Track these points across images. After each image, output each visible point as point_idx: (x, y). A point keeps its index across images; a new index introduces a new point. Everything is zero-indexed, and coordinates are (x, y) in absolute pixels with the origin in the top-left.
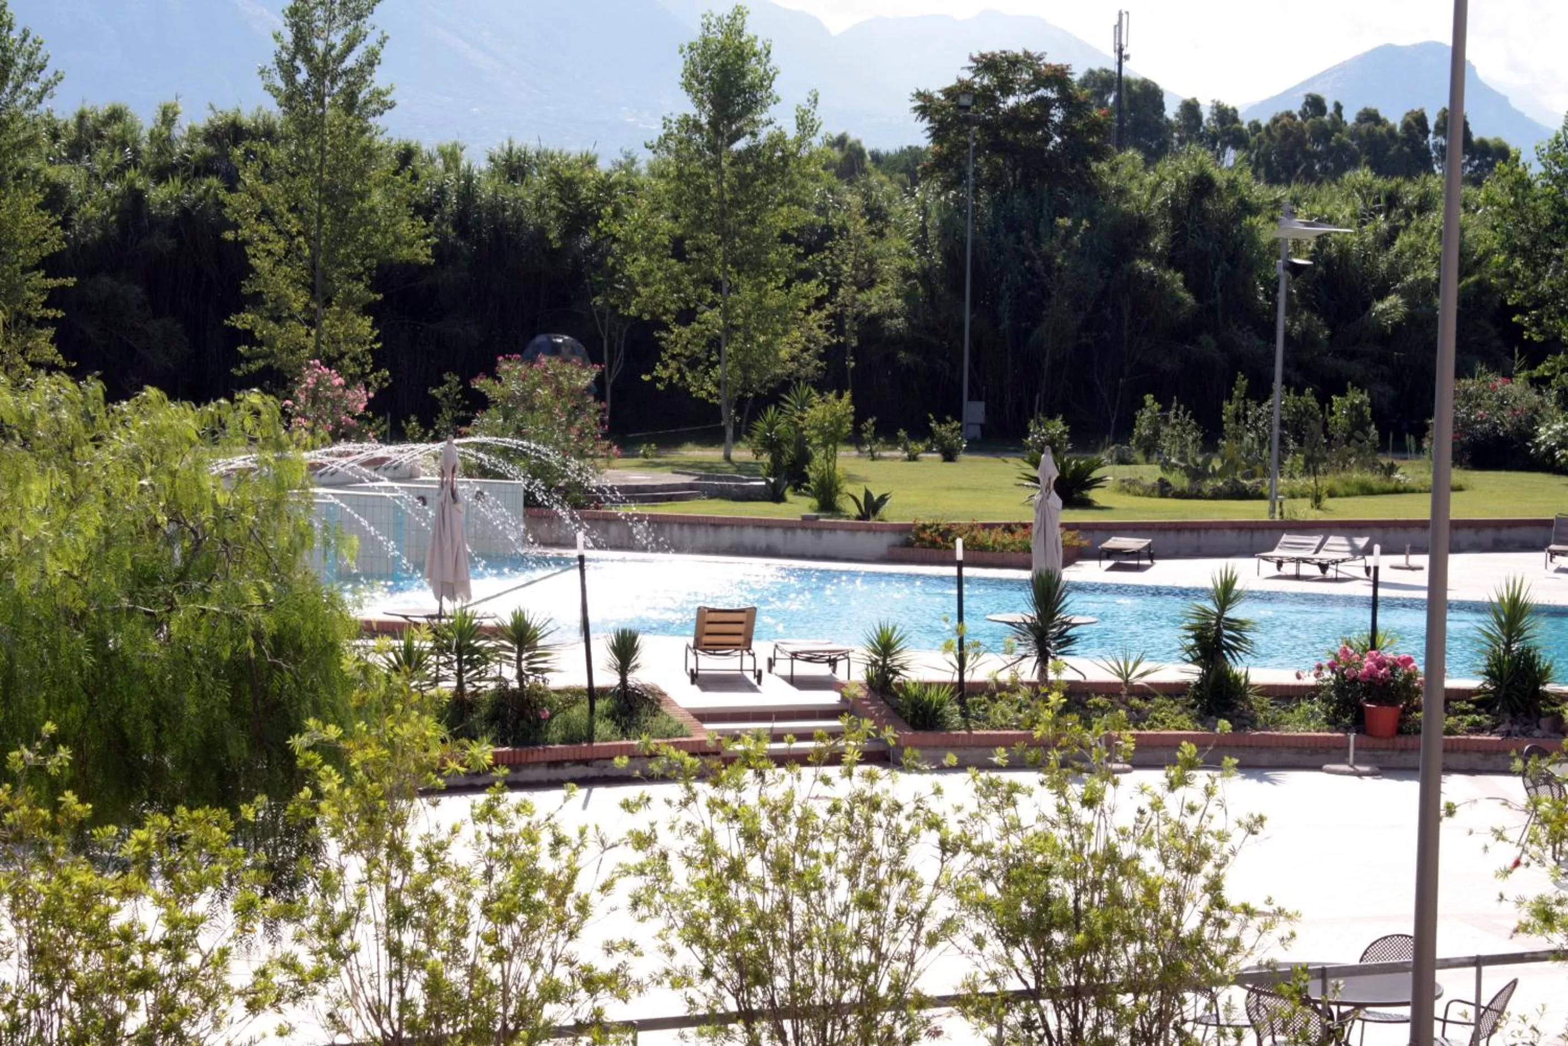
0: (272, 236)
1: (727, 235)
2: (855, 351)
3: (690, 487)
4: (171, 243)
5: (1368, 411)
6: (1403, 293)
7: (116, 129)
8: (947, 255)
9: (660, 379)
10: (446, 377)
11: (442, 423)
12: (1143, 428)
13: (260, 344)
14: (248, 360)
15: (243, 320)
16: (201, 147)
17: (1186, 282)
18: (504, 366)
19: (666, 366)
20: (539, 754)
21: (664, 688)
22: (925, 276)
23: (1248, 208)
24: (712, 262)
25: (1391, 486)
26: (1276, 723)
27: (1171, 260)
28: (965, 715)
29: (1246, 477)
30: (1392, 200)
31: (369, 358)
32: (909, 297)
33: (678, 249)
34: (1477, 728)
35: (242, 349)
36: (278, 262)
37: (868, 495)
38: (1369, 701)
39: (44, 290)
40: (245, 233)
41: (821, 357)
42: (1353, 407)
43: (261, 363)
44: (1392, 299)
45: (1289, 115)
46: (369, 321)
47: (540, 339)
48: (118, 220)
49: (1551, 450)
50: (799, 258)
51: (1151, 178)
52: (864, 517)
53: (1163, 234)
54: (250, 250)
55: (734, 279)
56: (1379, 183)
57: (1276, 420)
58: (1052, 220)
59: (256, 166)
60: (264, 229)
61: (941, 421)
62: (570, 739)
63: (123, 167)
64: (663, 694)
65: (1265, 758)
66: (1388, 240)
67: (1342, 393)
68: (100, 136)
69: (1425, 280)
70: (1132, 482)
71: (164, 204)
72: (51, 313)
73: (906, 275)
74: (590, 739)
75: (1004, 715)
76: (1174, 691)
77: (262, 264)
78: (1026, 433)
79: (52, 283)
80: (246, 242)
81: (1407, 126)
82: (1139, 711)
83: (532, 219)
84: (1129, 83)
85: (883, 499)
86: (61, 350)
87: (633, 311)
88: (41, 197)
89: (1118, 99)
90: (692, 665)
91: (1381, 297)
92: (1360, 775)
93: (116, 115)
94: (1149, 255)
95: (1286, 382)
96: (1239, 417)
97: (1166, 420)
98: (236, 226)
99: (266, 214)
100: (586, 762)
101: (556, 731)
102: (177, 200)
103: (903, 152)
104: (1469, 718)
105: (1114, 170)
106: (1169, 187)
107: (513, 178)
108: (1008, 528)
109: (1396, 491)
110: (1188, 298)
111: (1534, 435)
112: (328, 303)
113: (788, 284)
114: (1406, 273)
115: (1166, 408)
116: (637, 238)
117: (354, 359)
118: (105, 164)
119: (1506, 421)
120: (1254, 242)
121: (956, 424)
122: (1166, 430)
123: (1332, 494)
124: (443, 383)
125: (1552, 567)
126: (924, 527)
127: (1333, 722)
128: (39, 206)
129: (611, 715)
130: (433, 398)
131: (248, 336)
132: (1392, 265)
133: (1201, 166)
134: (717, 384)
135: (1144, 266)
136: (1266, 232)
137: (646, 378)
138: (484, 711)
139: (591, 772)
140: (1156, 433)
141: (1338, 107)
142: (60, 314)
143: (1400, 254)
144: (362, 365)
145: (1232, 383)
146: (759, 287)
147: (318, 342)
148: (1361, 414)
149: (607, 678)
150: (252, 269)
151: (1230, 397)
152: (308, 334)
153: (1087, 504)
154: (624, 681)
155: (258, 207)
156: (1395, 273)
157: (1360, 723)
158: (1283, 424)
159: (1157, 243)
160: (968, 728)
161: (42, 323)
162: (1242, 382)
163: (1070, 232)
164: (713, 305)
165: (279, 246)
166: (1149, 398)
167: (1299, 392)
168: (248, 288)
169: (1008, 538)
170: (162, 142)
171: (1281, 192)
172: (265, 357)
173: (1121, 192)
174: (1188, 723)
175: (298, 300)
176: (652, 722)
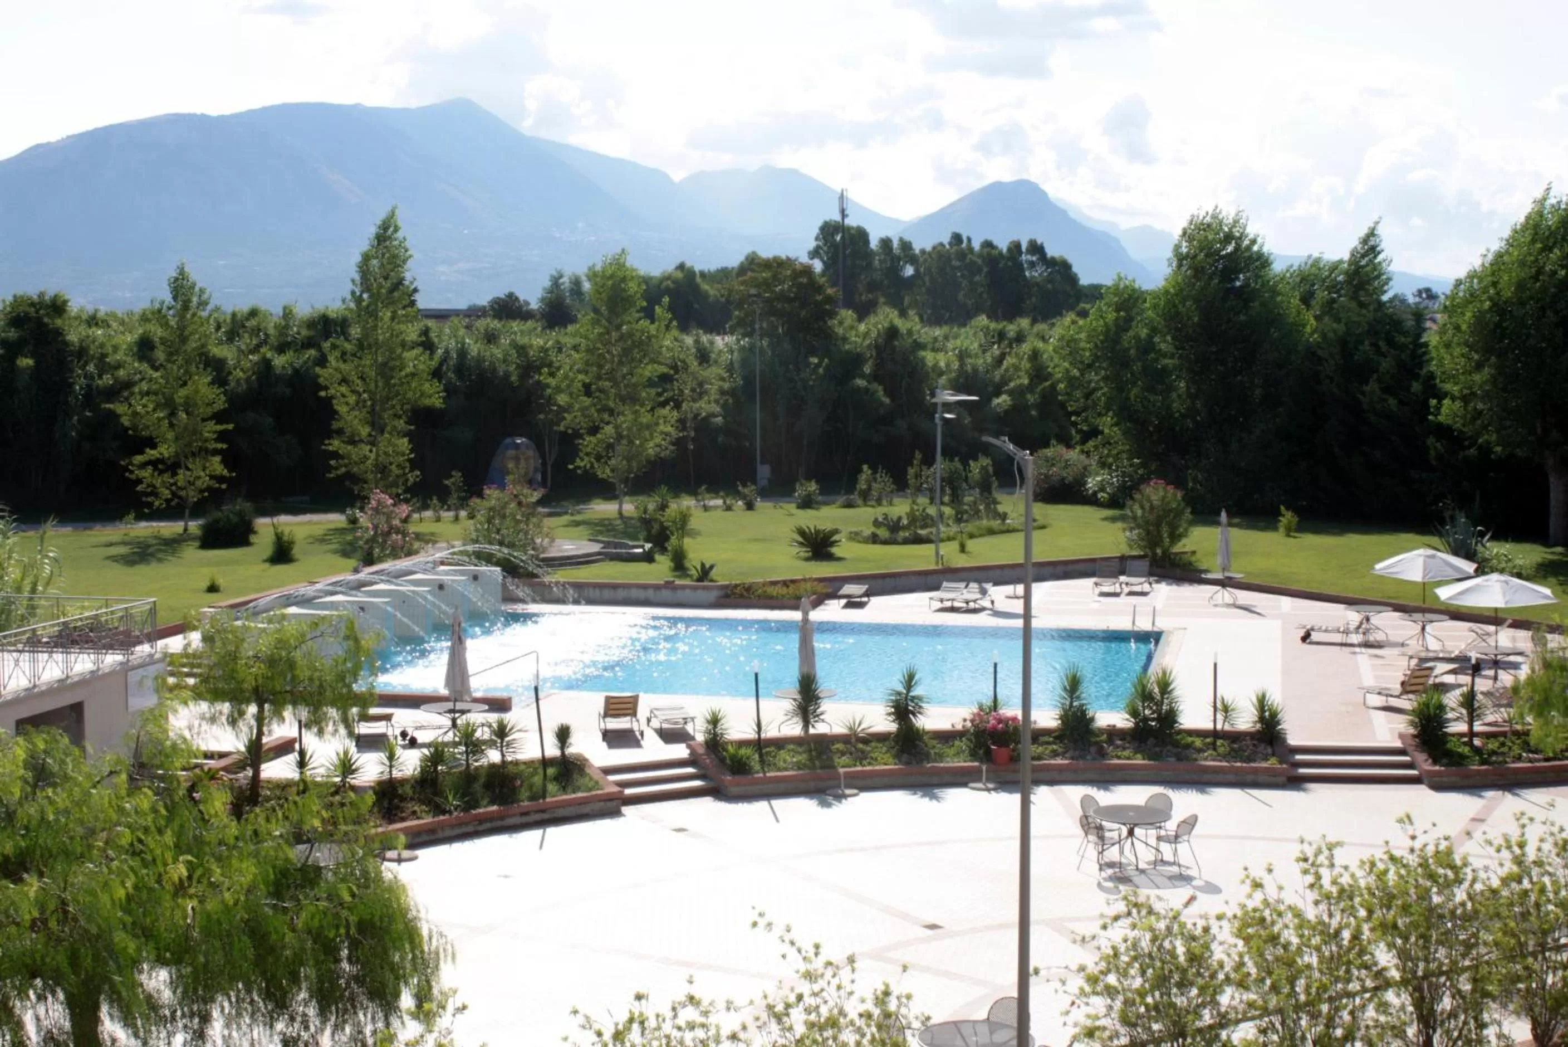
0: (348, 394)
1: (616, 384)
2: (693, 439)
3: (599, 554)
4: (288, 391)
5: (991, 469)
6: (1010, 393)
7: (253, 323)
8: (745, 378)
9: (579, 467)
10: (454, 473)
11: (452, 500)
12: (862, 485)
13: (342, 457)
14: (336, 469)
15: (335, 444)
16: (305, 332)
17: (885, 390)
18: (487, 492)
19: (582, 460)
20: (515, 808)
21: (587, 755)
22: (732, 392)
23: (919, 346)
24: (608, 399)
25: (1005, 528)
26: (940, 757)
27: (876, 377)
28: (762, 761)
29: (923, 527)
30: (1001, 335)
31: (408, 465)
32: (724, 406)
33: (587, 390)
34: (1055, 754)
35: (333, 462)
36: (353, 409)
37: (703, 565)
38: (994, 744)
39: (215, 432)
40: (332, 392)
41: (673, 444)
42: (983, 468)
43: (343, 470)
44: (1004, 397)
45: (942, 245)
46: (406, 440)
47: (508, 440)
48: (258, 379)
49: (1095, 493)
50: (659, 395)
51: (862, 327)
52: (700, 579)
53: (870, 363)
54: (334, 402)
55: (622, 408)
56: (993, 325)
57: (938, 475)
58: (806, 357)
59: (337, 353)
60: (343, 389)
61: (744, 485)
62: (533, 798)
63: (258, 346)
64: (586, 760)
65: (935, 780)
66: (1000, 360)
67: (976, 459)
68: (244, 326)
69: (1021, 385)
70: (856, 534)
71: (283, 367)
72: (219, 446)
73: (722, 392)
74: (544, 797)
75: (785, 761)
76: (881, 738)
77: (342, 409)
78: (795, 491)
79: (219, 428)
80: (332, 397)
81: (1009, 250)
82: (863, 752)
83: (501, 369)
84: (849, 228)
85: (712, 567)
86: (226, 466)
87: (562, 428)
88: (209, 378)
89: (843, 237)
90: (602, 726)
91: (998, 395)
92: (988, 790)
93: (253, 313)
94: (863, 376)
95: (944, 453)
96: (917, 476)
97: (875, 479)
98: (326, 388)
99: (344, 381)
100: (543, 811)
101: (524, 794)
102: (291, 364)
103: (718, 270)
104: (1051, 747)
105: (841, 323)
106: (874, 334)
107: (489, 342)
108: (785, 583)
109: (1008, 531)
110: (887, 400)
111: (1085, 483)
112: (382, 432)
113: (652, 409)
114: (1010, 380)
115: (875, 472)
116: (564, 385)
117: (399, 466)
118: (247, 345)
119: (1069, 475)
120: (924, 364)
121: (753, 487)
122: (875, 485)
123: (972, 536)
124: (452, 476)
125: (1097, 591)
126: (736, 586)
127: (973, 755)
128: (209, 384)
129: (556, 779)
130: (447, 486)
131: (335, 455)
132: (1002, 376)
133: (891, 322)
134: (612, 471)
135: (860, 382)
136: (929, 357)
137: (571, 467)
138: (482, 780)
139: (546, 816)
140: (870, 488)
141: (969, 240)
142: (225, 446)
143: (1007, 370)
144: (403, 468)
145: (913, 457)
146: (636, 412)
147: (378, 455)
148: (987, 472)
149: (552, 751)
150: (336, 412)
151: (912, 465)
152: (371, 451)
153: (830, 557)
154: (563, 753)
155: (339, 376)
156: (1005, 381)
157: (988, 757)
158: (943, 480)
159: (867, 369)
160: (764, 773)
161: (216, 452)
162: (918, 455)
163: (818, 366)
164: (608, 423)
165: (352, 399)
166: (865, 467)
167: (952, 460)
168: (335, 425)
169: (784, 591)
170: (283, 329)
171: (938, 332)
172: (346, 466)
173: (845, 339)
174: (891, 760)
175: (365, 431)
176: (581, 781)
